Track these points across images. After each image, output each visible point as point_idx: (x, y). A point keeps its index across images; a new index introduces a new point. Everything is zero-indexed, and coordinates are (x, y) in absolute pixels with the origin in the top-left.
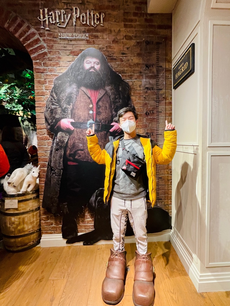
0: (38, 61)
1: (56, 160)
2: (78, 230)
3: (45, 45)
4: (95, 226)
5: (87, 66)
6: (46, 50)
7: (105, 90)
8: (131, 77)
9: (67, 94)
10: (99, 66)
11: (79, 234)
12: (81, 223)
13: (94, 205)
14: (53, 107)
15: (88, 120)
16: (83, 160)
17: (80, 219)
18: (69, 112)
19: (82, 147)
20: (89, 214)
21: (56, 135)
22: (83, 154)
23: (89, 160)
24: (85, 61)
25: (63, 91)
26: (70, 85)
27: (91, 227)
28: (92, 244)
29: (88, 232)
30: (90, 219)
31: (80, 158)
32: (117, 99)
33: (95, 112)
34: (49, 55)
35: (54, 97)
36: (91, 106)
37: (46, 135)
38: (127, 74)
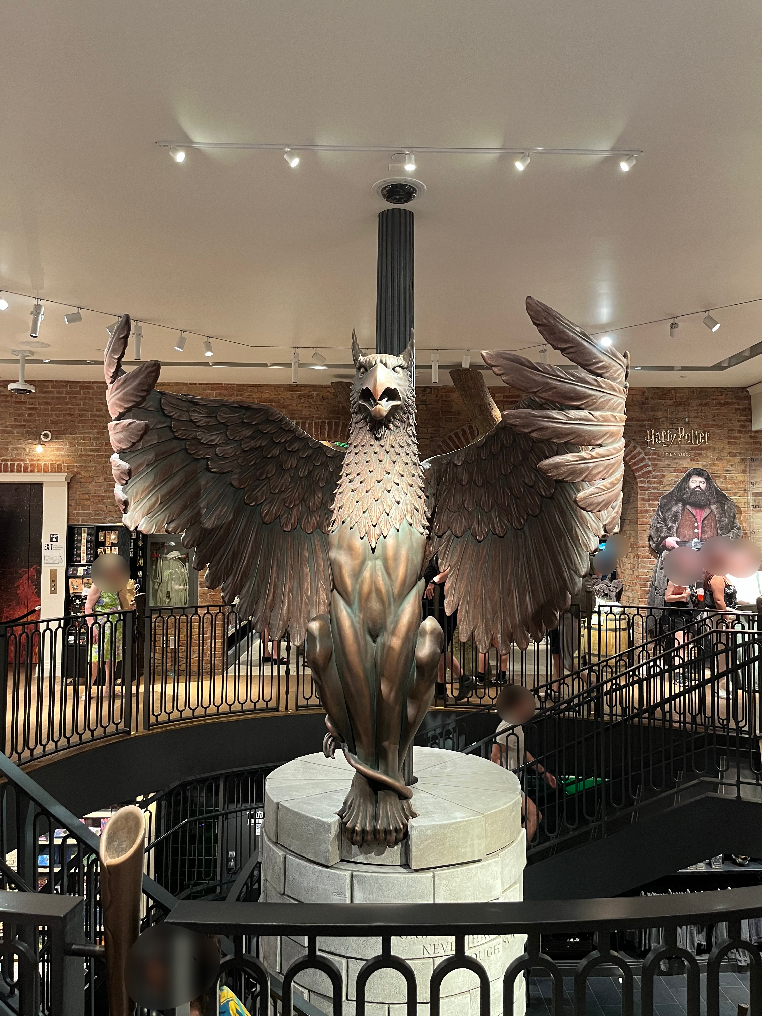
0: (642, 479)
1: (660, 579)
3: (650, 463)
5: (693, 485)
6: (650, 468)
7: (710, 508)
8: (735, 494)
9: (672, 513)
10: (705, 484)
14: (659, 525)
15: (693, 539)
18: (675, 530)
21: (661, 554)
24: (691, 480)
25: (669, 509)
26: (676, 504)
32: (722, 517)
33: (700, 531)
34: (653, 473)
35: (659, 516)
36: (696, 525)
38: (731, 492)
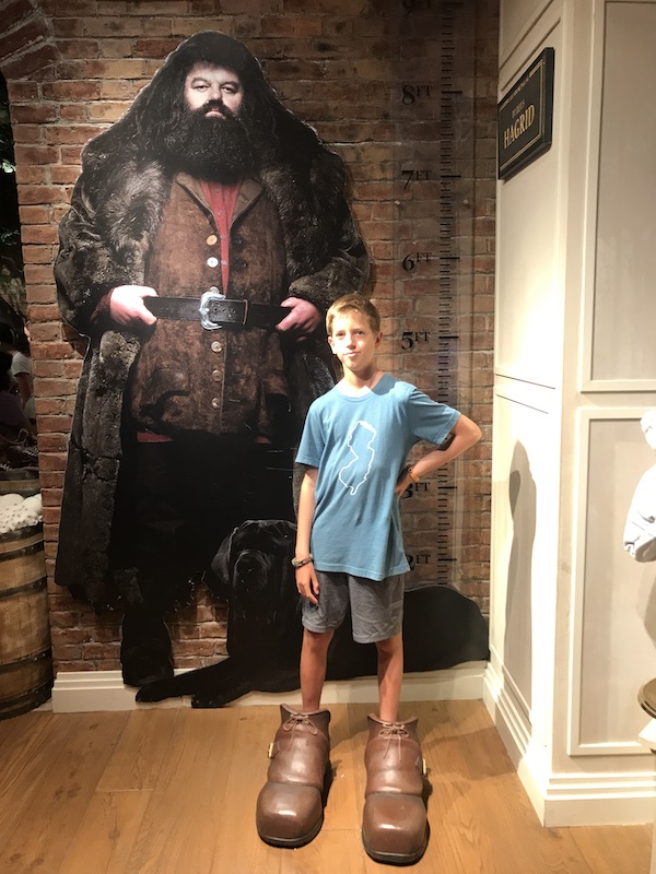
0: (23, 80)
1: (97, 426)
2: (173, 660)
3: (47, 22)
4: (229, 646)
5: (197, 99)
6: (50, 41)
7: (259, 182)
8: (350, 133)
9: (128, 201)
10: (237, 97)
11: (179, 671)
12: (182, 634)
13: (226, 576)
14: (84, 244)
15: (203, 290)
16: (187, 428)
17: (180, 623)
19: (183, 382)
20: (209, 607)
21: (96, 343)
22: (186, 406)
23: (209, 428)
24: (190, 79)
25: (117, 187)
26: (140, 169)
27: (218, 651)
28: (220, 705)
29: (208, 665)
30: (215, 623)
31: (177, 419)
32: (300, 214)
33: (225, 263)
34: (62, 60)
35: (84, 212)
36: (212, 240)
37: (60, 342)
38: (338, 124)
